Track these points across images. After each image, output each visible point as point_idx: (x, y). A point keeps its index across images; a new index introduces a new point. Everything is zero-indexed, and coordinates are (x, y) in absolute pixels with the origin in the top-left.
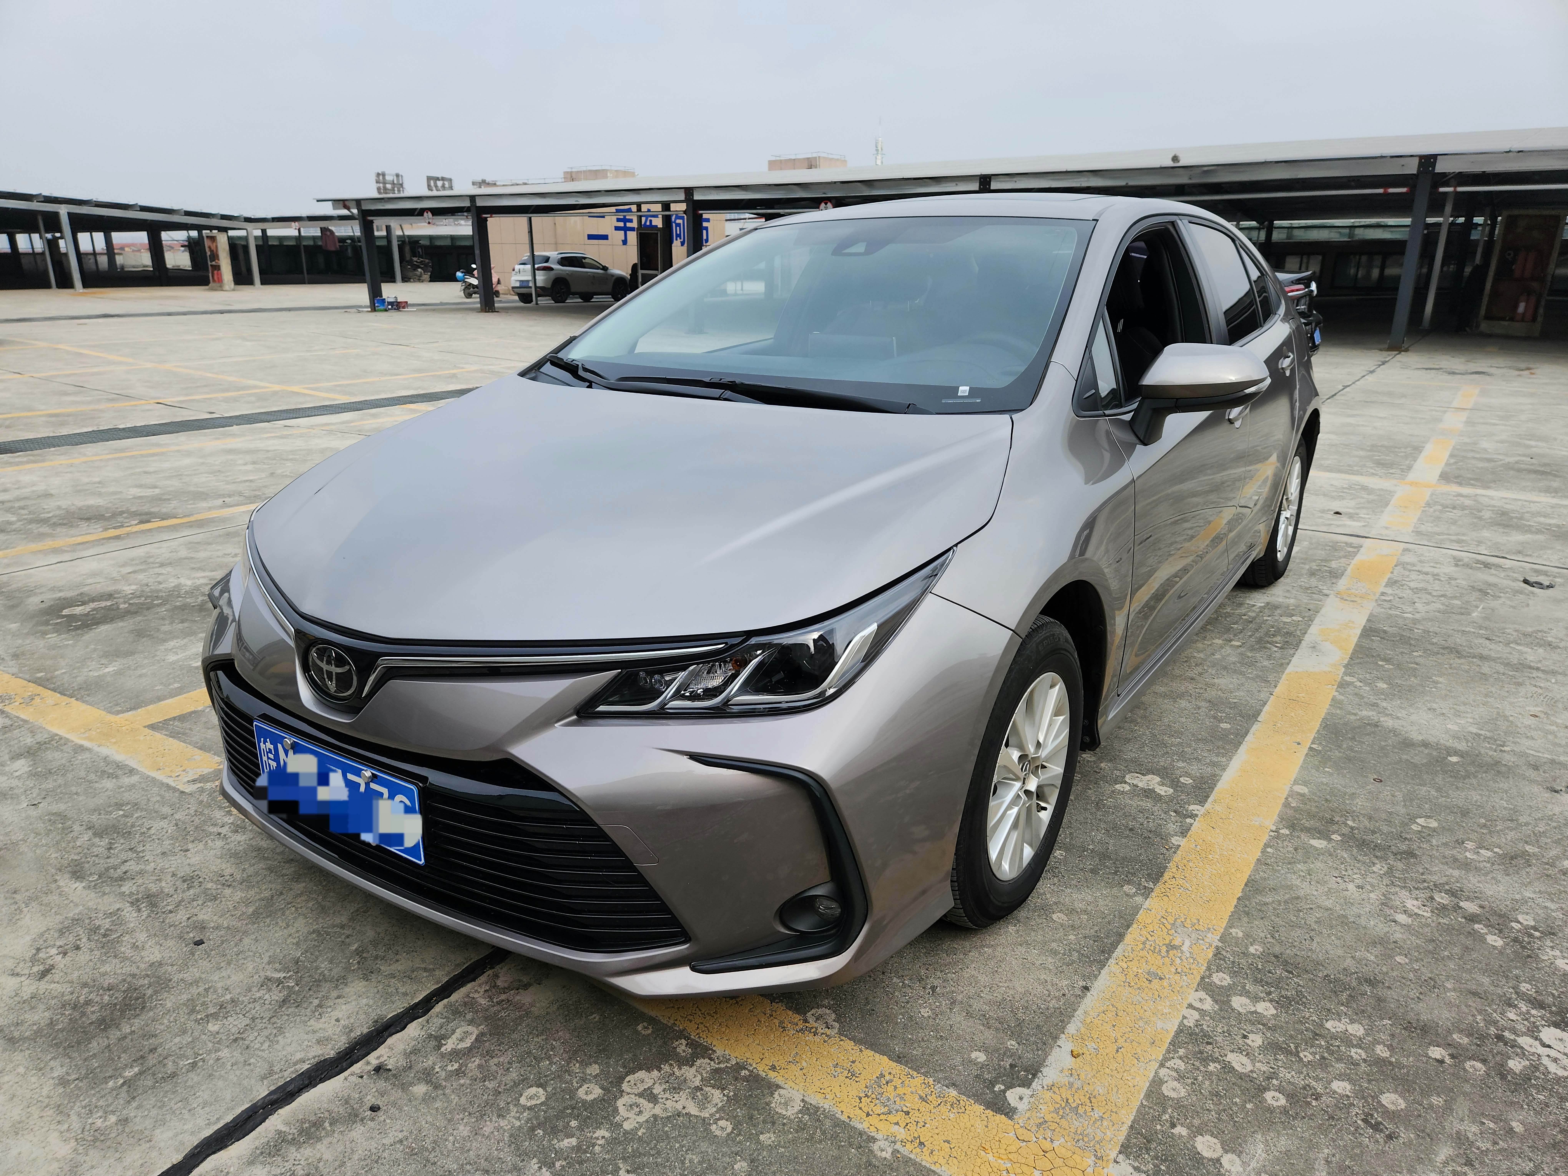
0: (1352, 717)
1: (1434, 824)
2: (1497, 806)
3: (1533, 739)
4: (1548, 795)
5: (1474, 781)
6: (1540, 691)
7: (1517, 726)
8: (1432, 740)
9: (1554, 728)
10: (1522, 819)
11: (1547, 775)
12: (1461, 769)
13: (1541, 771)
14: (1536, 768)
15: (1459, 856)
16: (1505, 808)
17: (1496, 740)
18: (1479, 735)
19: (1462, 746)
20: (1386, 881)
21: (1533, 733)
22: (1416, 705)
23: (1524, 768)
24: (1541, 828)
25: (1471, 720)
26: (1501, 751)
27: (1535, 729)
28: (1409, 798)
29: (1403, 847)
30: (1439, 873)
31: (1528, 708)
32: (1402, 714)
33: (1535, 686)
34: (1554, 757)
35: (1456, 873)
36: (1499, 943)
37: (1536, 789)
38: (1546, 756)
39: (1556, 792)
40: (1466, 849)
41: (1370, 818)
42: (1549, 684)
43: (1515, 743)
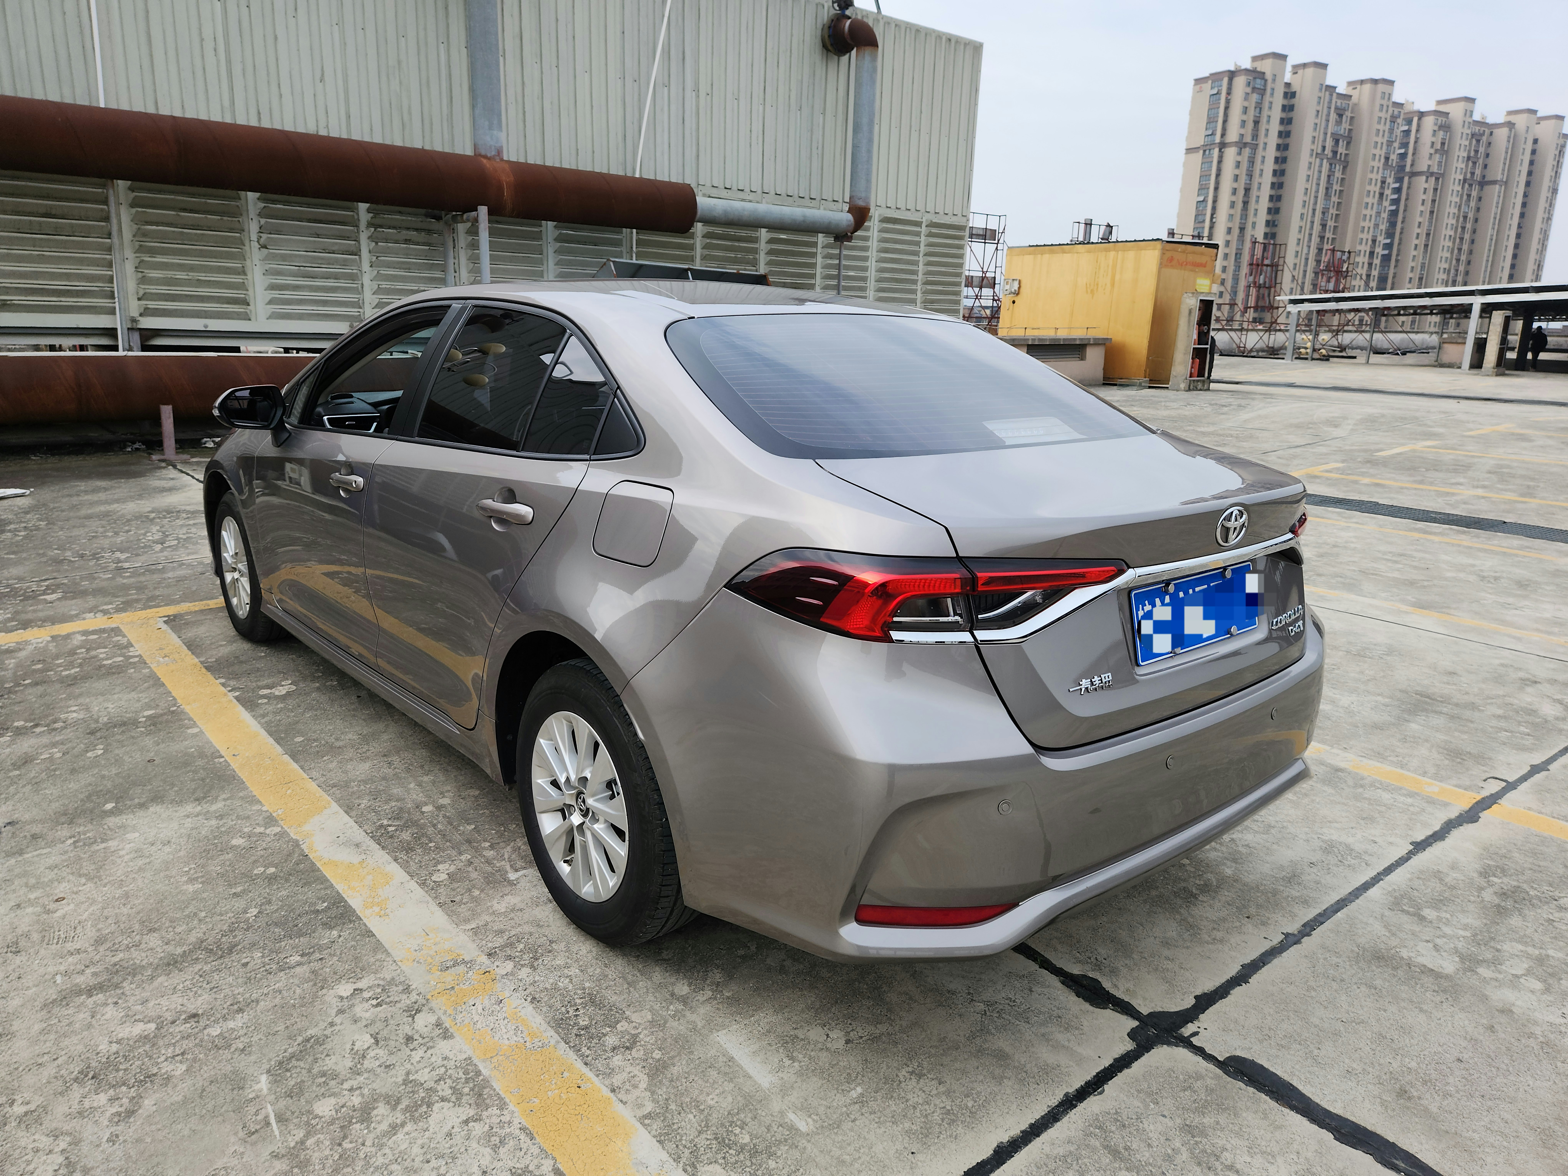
0: (224, 796)
1: (89, 754)
2: (52, 787)
3: (49, 868)
4: (16, 816)
5: (81, 796)
6: (70, 946)
7: (72, 874)
8: (141, 813)
9: (32, 896)
10: (29, 787)
11: (22, 835)
12: (98, 801)
13: (28, 836)
14: (34, 837)
15: (61, 746)
16: (45, 789)
17: (85, 844)
18: (103, 841)
19: (112, 821)
20: (95, 717)
21: (51, 875)
22: (185, 839)
23: (45, 830)
24: (12, 789)
25: (121, 853)
26: (74, 837)
27: (51, 881)
28: (118, 761)
29: (98, 734)
30: (69, 734)
31: (72, 906)
32: (189, 823)
33: (78, 951)
34: (20, 858)
35: (57, 738)
36: (16, 724)
37: (27, 816)
38: (29, 855)
39: (9, 823)
40: (59, 752)
41: (133, 737)
42: (62, 968)
43: (66, 852)
